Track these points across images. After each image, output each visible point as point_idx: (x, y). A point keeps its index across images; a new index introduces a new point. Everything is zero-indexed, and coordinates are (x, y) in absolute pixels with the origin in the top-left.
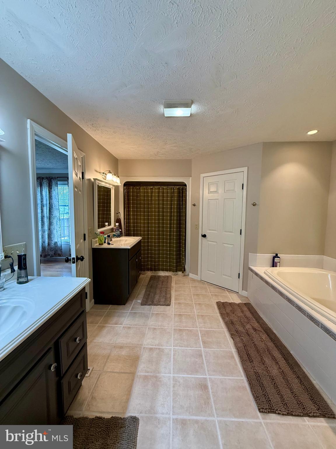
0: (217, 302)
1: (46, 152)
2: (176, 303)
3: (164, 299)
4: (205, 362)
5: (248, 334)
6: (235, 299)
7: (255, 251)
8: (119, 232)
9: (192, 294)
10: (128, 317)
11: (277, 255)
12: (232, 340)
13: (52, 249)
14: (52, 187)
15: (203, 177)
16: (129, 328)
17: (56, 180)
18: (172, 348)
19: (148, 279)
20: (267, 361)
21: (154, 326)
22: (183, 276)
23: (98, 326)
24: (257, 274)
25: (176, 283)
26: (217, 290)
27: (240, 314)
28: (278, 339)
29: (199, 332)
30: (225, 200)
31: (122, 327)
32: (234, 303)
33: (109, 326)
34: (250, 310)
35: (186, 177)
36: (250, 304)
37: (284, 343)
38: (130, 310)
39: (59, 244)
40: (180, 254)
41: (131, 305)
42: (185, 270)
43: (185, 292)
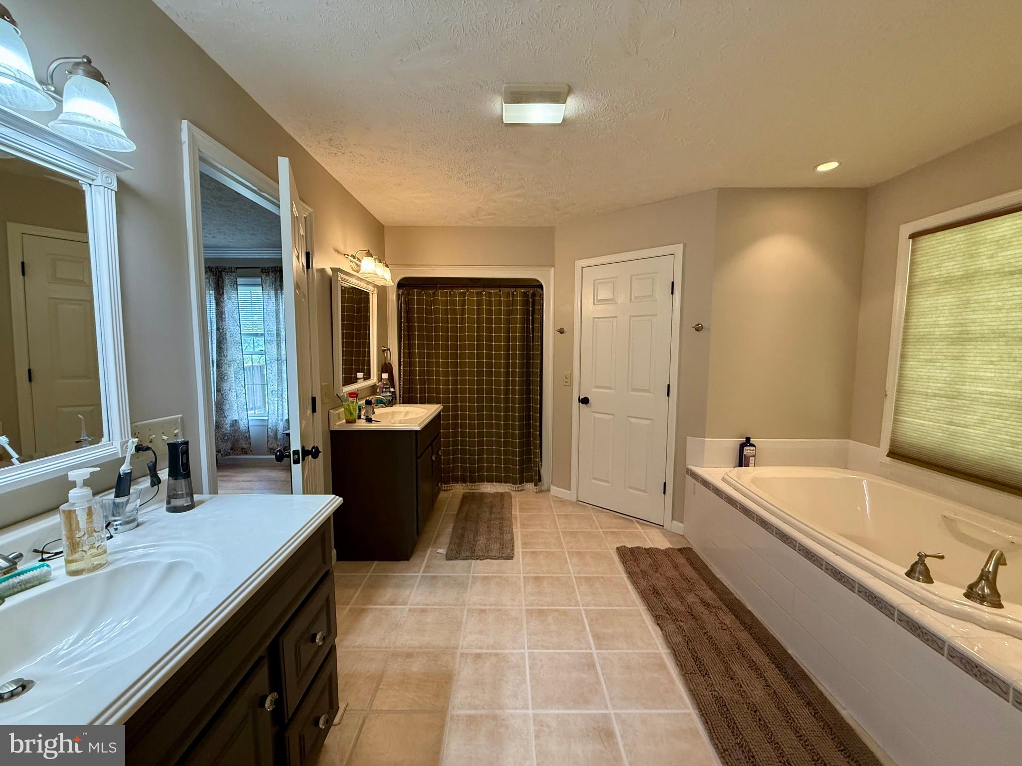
0: (617, 548)
1: (212, 207)
2: (527, 552)
3: (498, 546)
4: (603, 680)
5: (692, 615)
6: (657, 541)
7: (701, 433)
8: (388, 394)
9: (560, 533)
10: (418, 586)
11: (748, 439)
12: (658, 629)
13: (226, 438)
14: (225, 291)
15: (582, 268)
16: (423, 611)
17: (234, 274)
18: (526, 652)
19: (457, 502)
20: (739, 672)
21: (481, 604)
22: (536, 492)
23: (350, 610)
24: (706, 483)
25: (521, 510)
26: (615, 521)
27: (672, 573)
28: (760, 623)
29: (584, 616)
30: (632, 318)
31: (407, 610)
32: (657, 550)
33: (376, 609)
34: (691, 564)
35: (542, 268)
36: (692, 549)
37: (772, 633)
38: (422, 569)
39: (242, 425)
40: (528, 444)
41: (423, 560)
42: (540, 480)
43: (544, 528)
